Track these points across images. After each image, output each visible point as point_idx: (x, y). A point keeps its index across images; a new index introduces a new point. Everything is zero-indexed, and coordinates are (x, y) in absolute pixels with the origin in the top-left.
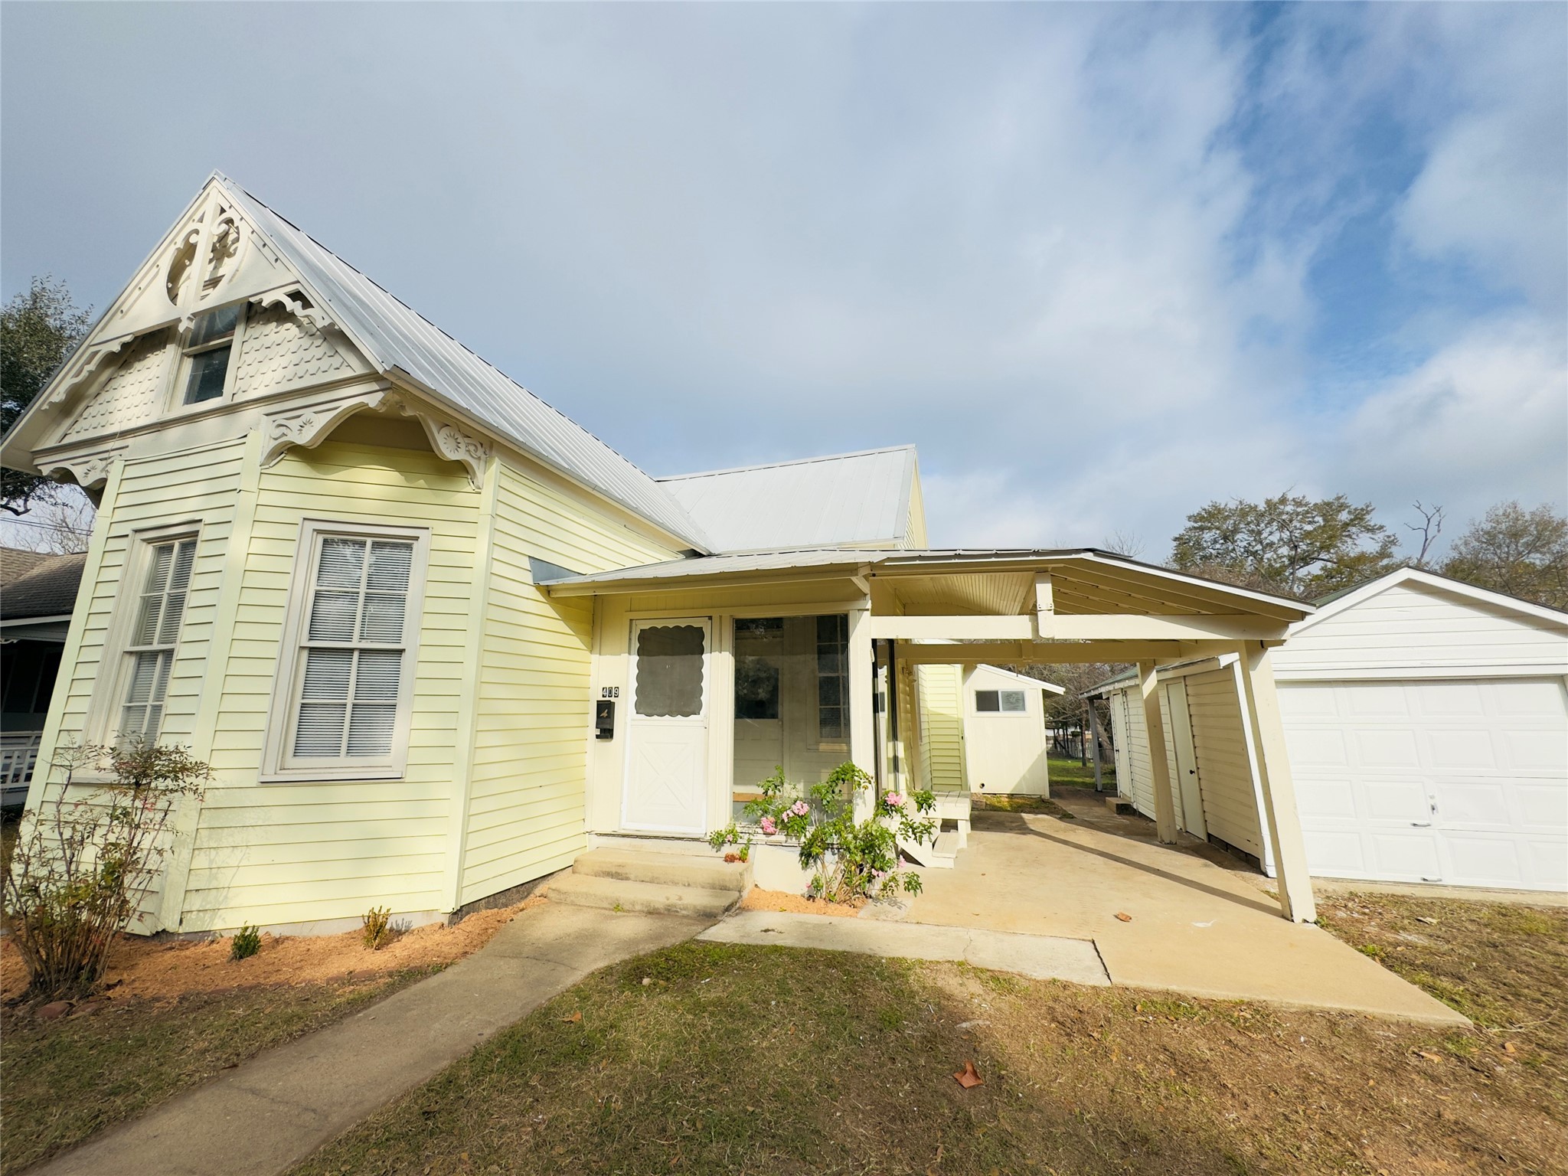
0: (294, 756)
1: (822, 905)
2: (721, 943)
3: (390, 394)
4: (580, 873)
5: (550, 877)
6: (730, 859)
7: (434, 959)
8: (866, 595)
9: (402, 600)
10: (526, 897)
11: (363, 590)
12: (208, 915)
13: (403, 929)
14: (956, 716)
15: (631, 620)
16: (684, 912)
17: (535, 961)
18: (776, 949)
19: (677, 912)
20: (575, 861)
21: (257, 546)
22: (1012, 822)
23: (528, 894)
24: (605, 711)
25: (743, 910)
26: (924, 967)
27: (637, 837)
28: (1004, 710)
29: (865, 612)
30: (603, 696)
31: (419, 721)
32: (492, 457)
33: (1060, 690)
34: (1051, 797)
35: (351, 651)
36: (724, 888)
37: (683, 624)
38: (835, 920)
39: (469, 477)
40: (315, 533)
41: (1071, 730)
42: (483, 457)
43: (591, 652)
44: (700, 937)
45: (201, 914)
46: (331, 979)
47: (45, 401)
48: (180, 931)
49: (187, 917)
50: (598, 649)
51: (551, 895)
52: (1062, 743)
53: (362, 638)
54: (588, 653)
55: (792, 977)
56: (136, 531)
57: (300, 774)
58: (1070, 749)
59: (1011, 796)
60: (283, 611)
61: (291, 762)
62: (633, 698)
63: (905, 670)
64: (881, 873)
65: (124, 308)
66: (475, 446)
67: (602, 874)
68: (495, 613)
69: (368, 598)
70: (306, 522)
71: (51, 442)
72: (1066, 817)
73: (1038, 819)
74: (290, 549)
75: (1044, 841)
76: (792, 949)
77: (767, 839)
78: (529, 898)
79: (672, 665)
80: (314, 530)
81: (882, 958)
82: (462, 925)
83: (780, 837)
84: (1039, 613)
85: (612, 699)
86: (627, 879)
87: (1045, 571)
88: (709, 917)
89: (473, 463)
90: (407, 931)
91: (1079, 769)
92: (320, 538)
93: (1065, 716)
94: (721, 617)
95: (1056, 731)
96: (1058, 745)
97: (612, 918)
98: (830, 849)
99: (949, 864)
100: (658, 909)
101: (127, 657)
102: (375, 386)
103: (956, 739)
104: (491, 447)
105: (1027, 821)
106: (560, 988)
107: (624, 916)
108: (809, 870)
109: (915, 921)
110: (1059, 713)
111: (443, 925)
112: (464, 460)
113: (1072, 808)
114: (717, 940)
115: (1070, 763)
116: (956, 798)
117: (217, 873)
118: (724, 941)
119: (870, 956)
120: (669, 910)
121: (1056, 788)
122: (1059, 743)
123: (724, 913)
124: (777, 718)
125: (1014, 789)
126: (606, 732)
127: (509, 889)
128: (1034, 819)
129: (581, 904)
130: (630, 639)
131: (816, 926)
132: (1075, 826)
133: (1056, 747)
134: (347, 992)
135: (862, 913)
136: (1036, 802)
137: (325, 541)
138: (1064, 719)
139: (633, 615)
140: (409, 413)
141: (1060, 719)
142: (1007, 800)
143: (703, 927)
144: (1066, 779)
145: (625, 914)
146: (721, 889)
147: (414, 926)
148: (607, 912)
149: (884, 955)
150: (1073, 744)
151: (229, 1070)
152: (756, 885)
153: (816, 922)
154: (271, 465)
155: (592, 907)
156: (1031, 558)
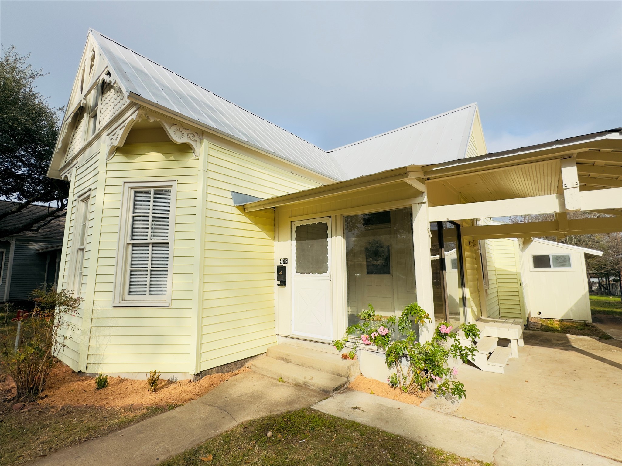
0: (129, 294)
1: (398, 393)
2: (324, 413)
3: (140, 111)
4: (269, 356)
5: (255, 357)
6: (345, 357)
7: (173, 401)
8: (423, 193)
9: (167, 218)
10: (241, 367)
11: (151, 214)
12: (97, 365)
13: (174, 381)
14: (515, 271)
15: (292, 222)
16: (313, 387)
17: (218, 410)
18: (354, 425)
19: (310, 386)
20: (268, 350)
21: (107, 197)
22: (558, 340)
23: (242, 366)
24: (282, 271)
25: (349, 389)
26: (456, 462)
27: (299, 339)
28: (554, 266)
29: (423, 205)
30: (281, 263)
31: (177, 278)
32: (203, 139)
33: (600, 253)
34: (593, 323)
35: (148, 244)
36: (339, 375)
37: (317, 222)
38: (403, 406)
39: (193, 152)
40: (130, 189)
41: (611, 278)
42: (198, 140)
43: (274, 240)
44: (314, 407)
45: (94, 365)
46: (122, 407)
47: (57, 149)
48: (87, 372)
49: (89, 366)
50: (277, 240)
51: (252, 367)
52: (605, 286)
53: (152, 238)
54: (272, 241)
55: (352, 452)
56: (79, 197)
57: (130, 303)
58: (611, 290)
59: (561, 320)
60: (118, 227)
61: (127, 297)
62: (295, 264)
63: (471, 243)
64: (437, 378)
65: (72, 103)
66: (194, 135)
67: (279, 358)
68: (210, 221)
69: (154, 218)
70: (125, 184)
71: (63, 165)
72: (604, 338)
73: (580, 340)
74: (119, 197)
75: (584, 358)
76: (364, 426)
77: (366, 347)
78: (243, 368)
79: (313, 245)
80: (129, 187)
81: (425, 447)
82: (201, 381)
83: (374, 347)
84: (565, 191)
85: (284, 265)
86: (291, 362)
87: (570, 156)
88: (325, 393)
89: (193, 144)
90: (176, 382)
91: (618, 302)
92: (133, 191)
93: (606, 270)
94: (336, 216)
95: (600, 279)
96: (602, 287)
97: (276, 385)
98: (405, 357)
99: (501, 370)
100: (300, 383)
101: (79, 251)
102: (134, 109)
103: (516, 285)
104: (203, 135)
105: (571, 340)
106: (218, 432)
107: (282, 385)
108: (392, 369)
109: (461, 416)
110: (601, 267)
111: (191, 380)
112: (187, 142)
113: (610, 331)
114: (322, 411)
115: (611, 299)
116: (510, 325)
117: (99, 347)
118: (325, 412)
119: (416, 443)
120: (305, 385)
121: (598, 315)
122: (603, 286)
123: (334, 391)
124: (390, 274)
125: (565, 315)
126: (283, 283)
127: (230, 363)
128: (576, 339)
129: (265, 374)
130: (291, 232)
131: (390, 409)
132: (611, 347)
133: (600, 288)
134: (123, 417)
135: (424, 403)
136: (581, 326)
137: (135, 192)
138: (605, 271)
139: (292, 219)
140: (152, 120)
141: (602, 271)
142: (558, 323)
143: (319, 399)
144: (607, 309)
145: (284, 384)
146: (337, 375)
147: (179, 380)
148: (274, 381)
149: (427, 444)
150: (614, 287)
151: (41, 457)
152: (361, 374)
153: (389, 406)
154: (110, 159)
155: (269, 377)
156: (555, 147)
